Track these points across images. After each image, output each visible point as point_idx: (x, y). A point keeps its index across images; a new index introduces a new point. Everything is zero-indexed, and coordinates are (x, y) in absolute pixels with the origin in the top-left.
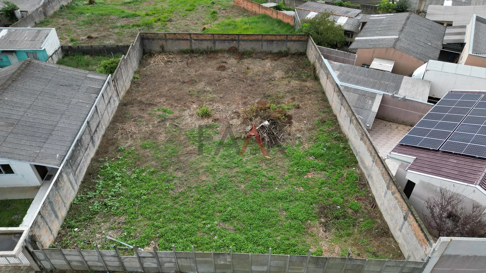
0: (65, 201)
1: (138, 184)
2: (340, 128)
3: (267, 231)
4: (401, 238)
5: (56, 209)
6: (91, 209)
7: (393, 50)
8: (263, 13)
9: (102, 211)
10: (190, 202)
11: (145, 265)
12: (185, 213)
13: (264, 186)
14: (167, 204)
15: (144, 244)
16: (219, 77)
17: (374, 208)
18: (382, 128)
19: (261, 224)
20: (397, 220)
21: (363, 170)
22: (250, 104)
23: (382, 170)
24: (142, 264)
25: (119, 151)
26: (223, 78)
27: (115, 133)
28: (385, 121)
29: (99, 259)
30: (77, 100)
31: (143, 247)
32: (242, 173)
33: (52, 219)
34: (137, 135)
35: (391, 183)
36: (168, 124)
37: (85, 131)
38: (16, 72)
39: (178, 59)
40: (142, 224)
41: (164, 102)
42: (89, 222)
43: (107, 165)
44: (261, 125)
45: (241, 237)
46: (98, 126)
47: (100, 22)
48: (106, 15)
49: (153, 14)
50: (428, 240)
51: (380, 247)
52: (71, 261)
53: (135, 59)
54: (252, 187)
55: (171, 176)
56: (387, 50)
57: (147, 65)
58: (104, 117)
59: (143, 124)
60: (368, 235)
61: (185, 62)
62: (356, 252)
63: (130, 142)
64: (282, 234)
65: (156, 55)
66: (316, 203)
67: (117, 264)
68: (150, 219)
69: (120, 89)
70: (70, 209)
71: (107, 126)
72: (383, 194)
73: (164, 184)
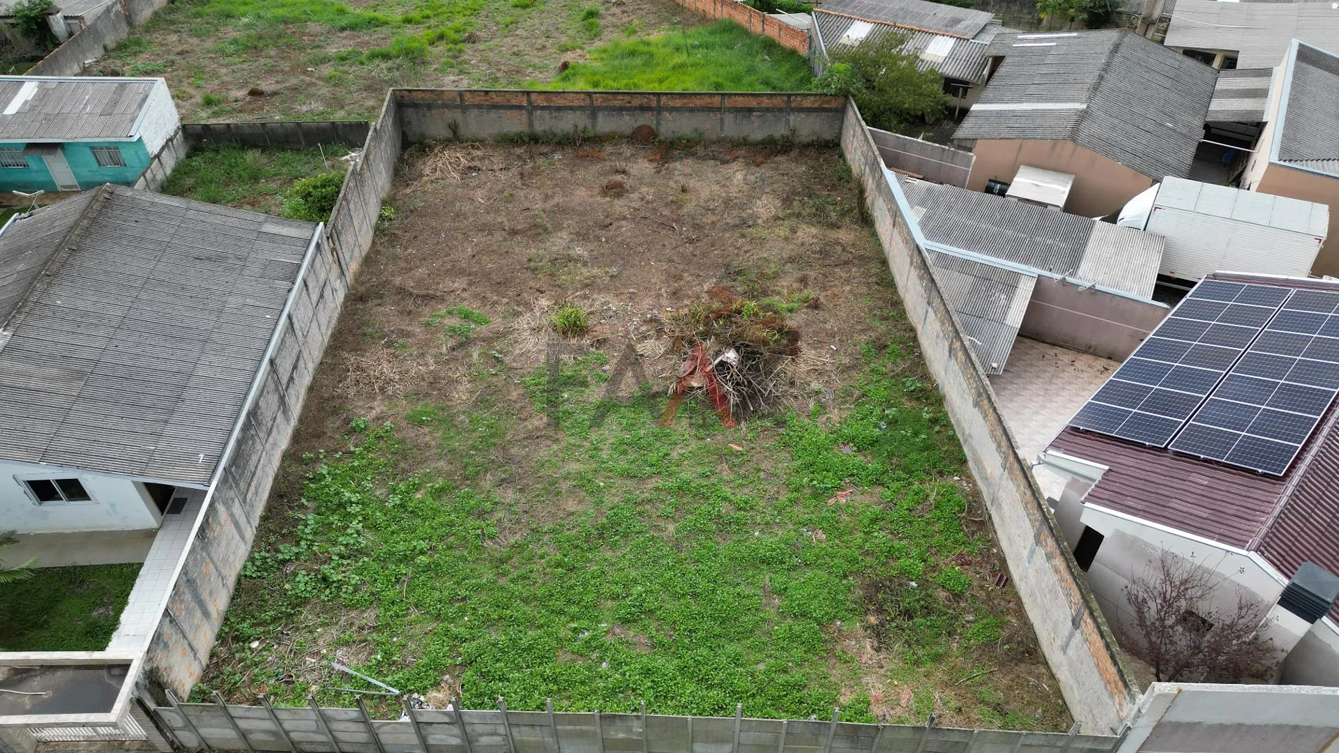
0: (225, 572)
1: (405, 524)
2: (925, 364)
3: (731, 648)
4: (1065, 668)
5: (205, 595)
6: (290, 593)
7: (1070, 144)
8: (726, 16)
9: (318, 597)
10: (538, 571)
11: (431, 740)
12: (526, 601)
13: (724, 525)
14: (480, 576)
15: (425, 683)
16: (607, 217)
17: (1004, 586)
18: (1032, 365)
19: (717, 630)
20: (1056, 624)
21: (979, 482)
22: (689, 297)
23: (1025, 494)
24: (423, 739)
25: (353, 431)
26: (618, 220)
27: (340, 382)
28: (1042, 345)
29: (318, 726)
30: (241, 300)
31: (424, 691)
32: (669, 491)
33: (196, 623)
34: (397, 386)
35: (1046, 531)
36: (475, 356)
37: (264, 386)
38: (76, 223)
39: (498, 160)
40: (417, 630)
41: (464, 290)
42: (286, 625)
43: (324, 472)
44: (717, 361)
45: (667, 665)
46: (295, 367)
47: (281, 42)
48: (295, 20)
49: (423, 17)
50: (1126, 685)
51: (1013, 691)
52: (251, 732)
53: (382, 165)
54: (695, 531)
55: (487, 499)
56: (1055, 144)
57: (415, 180)
58: (309, 339)
59: (411, 355)
60: (985, 659)
61: (514, 170)
62: (954, 704)
63: (379, 407)
64: (771, 656)
65: (436, 151)
66: (856, 574)
67: (363, 737)
68: (438, 617)
69: (346, 255)
70: (236, 590)
71: (318, 361)
72: (1025, 553)
73: (471, 523)
